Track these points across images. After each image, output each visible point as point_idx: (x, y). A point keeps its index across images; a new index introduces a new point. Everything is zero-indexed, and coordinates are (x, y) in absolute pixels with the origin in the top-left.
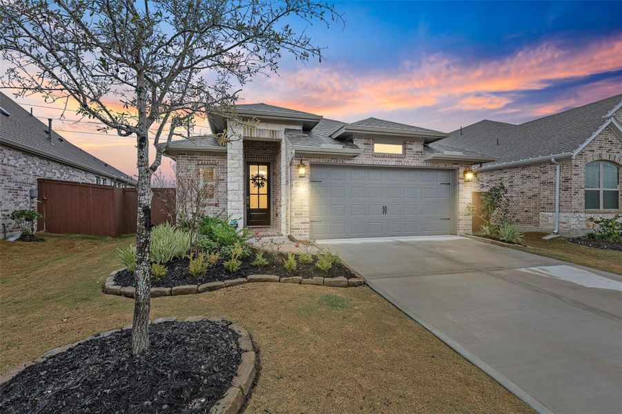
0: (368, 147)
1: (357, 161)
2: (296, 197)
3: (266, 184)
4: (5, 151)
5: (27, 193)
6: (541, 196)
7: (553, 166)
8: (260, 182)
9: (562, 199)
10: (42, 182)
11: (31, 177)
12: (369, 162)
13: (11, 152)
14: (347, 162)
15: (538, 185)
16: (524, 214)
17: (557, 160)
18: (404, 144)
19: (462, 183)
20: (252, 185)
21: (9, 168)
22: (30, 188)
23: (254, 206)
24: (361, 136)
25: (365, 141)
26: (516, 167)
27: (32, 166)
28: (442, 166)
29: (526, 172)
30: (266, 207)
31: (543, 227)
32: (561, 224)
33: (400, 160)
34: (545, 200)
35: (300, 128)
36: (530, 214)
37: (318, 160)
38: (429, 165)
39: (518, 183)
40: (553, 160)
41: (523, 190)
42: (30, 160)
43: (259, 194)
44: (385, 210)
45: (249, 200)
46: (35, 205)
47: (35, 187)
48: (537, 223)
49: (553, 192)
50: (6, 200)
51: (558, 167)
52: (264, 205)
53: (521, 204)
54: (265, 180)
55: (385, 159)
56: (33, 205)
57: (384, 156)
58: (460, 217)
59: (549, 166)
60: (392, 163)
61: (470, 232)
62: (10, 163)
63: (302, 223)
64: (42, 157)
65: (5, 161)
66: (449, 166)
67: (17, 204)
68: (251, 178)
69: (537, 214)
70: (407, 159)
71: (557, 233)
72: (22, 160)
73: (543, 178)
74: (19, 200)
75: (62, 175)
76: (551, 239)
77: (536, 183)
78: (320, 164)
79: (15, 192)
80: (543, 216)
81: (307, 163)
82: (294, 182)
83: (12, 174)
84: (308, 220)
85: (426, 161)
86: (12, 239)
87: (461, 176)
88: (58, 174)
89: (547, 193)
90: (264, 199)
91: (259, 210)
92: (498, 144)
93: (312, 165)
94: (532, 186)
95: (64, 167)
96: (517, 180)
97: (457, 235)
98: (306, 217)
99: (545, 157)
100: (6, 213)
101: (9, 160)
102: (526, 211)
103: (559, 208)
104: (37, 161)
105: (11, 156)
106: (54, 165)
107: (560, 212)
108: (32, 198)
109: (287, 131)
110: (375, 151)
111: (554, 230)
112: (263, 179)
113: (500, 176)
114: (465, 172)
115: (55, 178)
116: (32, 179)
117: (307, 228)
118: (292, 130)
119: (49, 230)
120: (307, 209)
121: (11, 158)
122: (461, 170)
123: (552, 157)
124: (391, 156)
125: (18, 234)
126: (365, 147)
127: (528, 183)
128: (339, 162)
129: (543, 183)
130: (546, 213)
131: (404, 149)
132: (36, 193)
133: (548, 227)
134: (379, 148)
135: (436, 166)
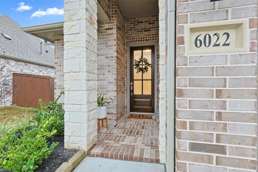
3: (150, 69)
8: (144, 67)
10: (14, 75)
20: (135, 71)
22: (4, 79)
23: (137, 92)
30: (150, 94)
43: (142, 80)
45: (133, 86)
52: (148, 92)
54: (149, 65)
64: (26, 62)
68: (134, 64)
90: (148, 85)
91: (142, 96)
106: (32, 66)
108: (5, 85)
112: (147, 64)
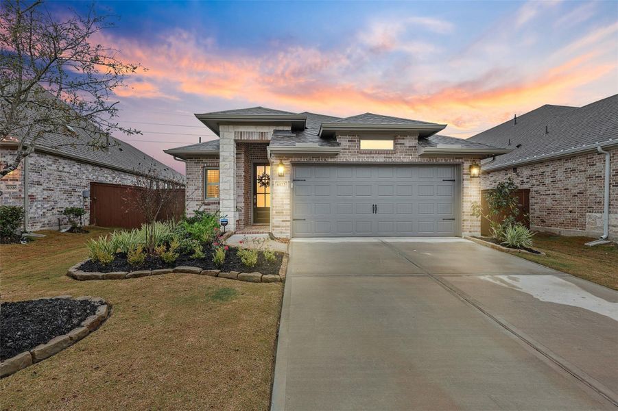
0: (353, 144)
1: (342, 158)
2: (276, 196)
4: (60, 161)
5: (81, 194)
6: (588, 193)
7: (602, 156)
8: (266, 181)
9: (612, 197)
10: (94, 185)
11: (84, 181)
12: (354, 159)
13: (66, 161)
14: (330, 160)
15: (584, 180)
16: (568, 215)
17: (606, 149)
18: (395, 139)
19: (467, 179)
20: (258, 185)
21: (64, 174)
22: (83, 190)
23: (260, 204)
24: (344, 133)
25: (350, 138)
26: (559, 159)
27: (85, 171)
28: (441, 161)
29: (570, 165)
31: (589, 231)
32: (611, 228)
33: (390, 155)
34: (592, 198)
35: (289, 128)
36: (575, 215)
37: (299, 159)
38: (425, 160)
39: (561, 178)
40: (599, 149)
41: (567, 187)
42: (83, 167)
43: (265, 194)
44: (375, 208)
45: (256, 199)
46: (88, 203)
47: (88, 189)
48: (583, 226)
49: (602, 188)
50: (61, 199)
51: (607, 158)
53: (565, 203)
55: (373, 155)
56: (86, 204)
57: (370, 152)
58: (465, 217)
59: (596, 157)
60: (380, 159)
61: (479, 234)
62: (65, 170)
63: (283, 221)
64: (94, 164)
65: (61, 169)
66: (451, 161)
67: (71, 203)
68: (258, 179)
69: (583, 215)
70: (398, 155)
71: (607, 239)
72: (76, 168)
73: (590, 171)
74: (73, 199)
75: (114, 178)
76: (595, 246)
77: (582, 177)
78: (301, 163)
79: (70, 194)
80: (590, 217)
81: (287, 162)
82: (275, 181)
83: (67, 178)
84: (288, 218)
85: (422, 156)
86: (63, 231)
87: (466, 171)
88: (110, 178)
89: (595, 189)
92: (547, 132)
93: (294, 165)
94: (576, 181)
95: (116, 172)
96: (560, 174)
97: (461, 237)
98: (286, 215)
99: (591, 146)
100: (60, 210)
101: (64, 167)
102: (571, 212)
103: (609, 208)
104: (90, 168)
105: (66, 164)
106: (106, 171)
107: (609, 212)
108: (85, 198)
109: (275, 131)
110: (362, 148)
111: (603, 234)
112: (268, 179)
113: (542, 170)
114: (471, 167)
115: (108, 181)
116: (85, 183)
117: (288, 227)
118: (280, 131)
119: (98, 224)
120: (288, 207)
121: (65, 166)
122: (466, 165)
123: (598, 146)
124: (379, 152)
125: (69, 227)
126: (349, 144)
127: (573, 178)
128: (321, 160)
129: (590, 177)
130: (594, 214)
131: (395, 144)
132: (88, 194)
133: (596, 231)
134: (366, 144)
135: (434, 161)
